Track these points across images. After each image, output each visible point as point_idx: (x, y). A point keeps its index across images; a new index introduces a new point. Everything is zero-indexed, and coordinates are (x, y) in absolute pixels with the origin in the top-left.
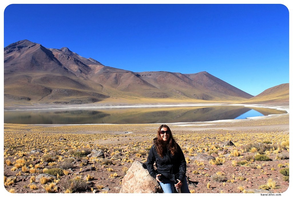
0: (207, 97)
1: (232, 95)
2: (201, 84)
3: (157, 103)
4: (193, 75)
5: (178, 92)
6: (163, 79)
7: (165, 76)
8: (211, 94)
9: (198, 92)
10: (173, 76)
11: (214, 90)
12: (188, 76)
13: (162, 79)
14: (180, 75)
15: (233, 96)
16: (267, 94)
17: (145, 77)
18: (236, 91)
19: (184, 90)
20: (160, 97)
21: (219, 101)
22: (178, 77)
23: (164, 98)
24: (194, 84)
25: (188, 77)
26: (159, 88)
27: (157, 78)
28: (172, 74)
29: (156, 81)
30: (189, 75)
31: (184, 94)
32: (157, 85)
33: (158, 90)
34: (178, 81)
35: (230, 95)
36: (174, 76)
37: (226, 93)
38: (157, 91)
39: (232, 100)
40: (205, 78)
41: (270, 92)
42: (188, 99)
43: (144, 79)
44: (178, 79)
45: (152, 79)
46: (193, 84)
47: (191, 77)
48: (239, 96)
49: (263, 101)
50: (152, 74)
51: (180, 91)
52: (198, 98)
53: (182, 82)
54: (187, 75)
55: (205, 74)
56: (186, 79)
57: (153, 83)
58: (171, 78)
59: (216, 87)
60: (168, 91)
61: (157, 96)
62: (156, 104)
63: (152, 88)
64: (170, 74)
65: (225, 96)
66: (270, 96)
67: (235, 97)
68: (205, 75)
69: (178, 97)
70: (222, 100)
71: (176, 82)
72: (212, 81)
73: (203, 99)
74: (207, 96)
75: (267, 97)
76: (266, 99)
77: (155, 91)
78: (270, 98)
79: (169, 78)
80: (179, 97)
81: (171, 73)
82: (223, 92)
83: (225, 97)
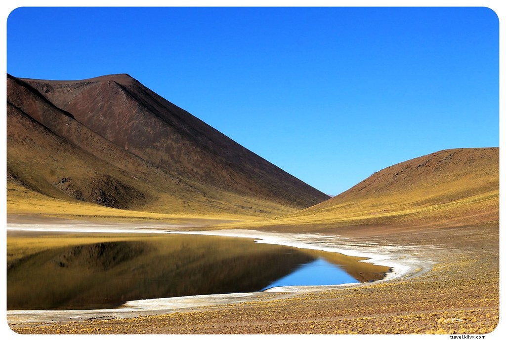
0: (122, 191)
1: (236, 191)
2: (101, 132)
4: (68, 86)
8: (144, 180)
11: (158, 161)
12: (42, 91)
15: (242, 193)
16: (379, 190)
18: (256, 170)
24: (68, 131)
25: (43, 94)
30: (49, 86)
31: (16, 176)
35: (226, 188)
37: (209, 178)
40: (124, 104)
41: (391, 184)
46: (65, 128)
47: (56, 98)
48: (268, 195)
49: (353, 221)
52: (79, 197)
54: (39, 83)
55: (123, 88)
56: (30, 101)
59: (168, 150)
65: (205, 194)
66: (387, 200)
67: (249, 199)
68: (121, 92)
70: (192, 211)
72: (153, 120)
73: (105, 200)
74: (124, 187)
75: (373, 206)
76: (370, 214)
78: (387, 208)
82: (201, 172)
83: (204, 199)
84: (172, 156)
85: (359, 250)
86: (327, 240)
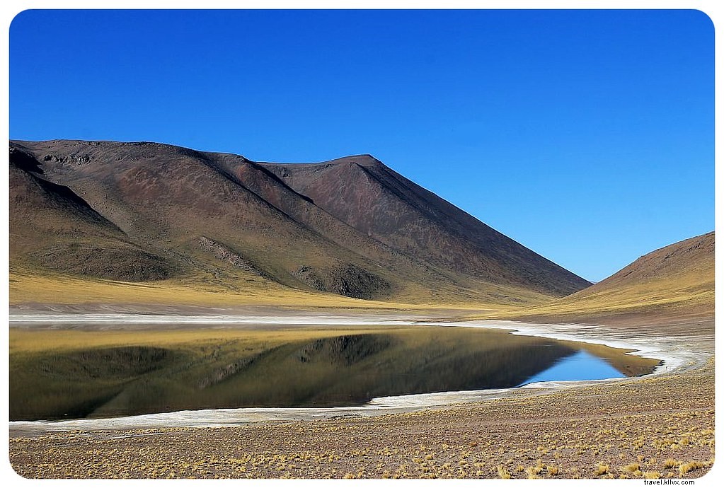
1: (489, 279)
2: (342, 217)
3: (96, 305)
4: (307, 169)
5: (222, 251)
6: (150, 183)
7: (165, 168)
8: (389, 268)
9: (320, 259)
10: (204, 171)
11: (403, 248)
12: (280, 175)
13: (145, 182)
14: (239, 170)
15: (493, 280)
16: (646, 275)
17: (61, 167)
18: (510, 256)
19: (253, 241)
20: (127, 273)
21: (425, 301)
22: (229, 177)
23: (145, 278)
24: (308, 217)
25: (281, 178)
26: (126, 227)
27: (122, 176)
28: (198, 163)
29: (114, 190)
30: (287, 170)
31: (254, 266)
32: (116, 214)
33: (122, 236)
34: (225, 198)
35: (478, 275)
36: (206, 168)
37: (459, 265)
38: (113, 243)
39: (488, 301)
40: (366, 188)
41: (660, 268)
42: (267, 288)
43: (55, 179)
44: (227, 186)
45: (95, 179)
46: (305, 214)
47: (295, 182)
48: (523, 283)
50: (100, 153)
51: (231, 249)
52: (320, 287)
53: (246, 201)
54: (276, 167)
55: (365, 170)
56: (268, 186)
57: (97, 201)
58: (191, 178)
59: (414, 235)
60: (170, 245)
61: (110, 270)
62: (90, 307)
63: (88, 227)
64: (188, 159)
65: (454, 282)
66: (656, 286)
67: (502, 287)
68: (363, 174)
69: (220, 279)
70: (441, 301)
71: (215, 200)
72: (398, 203)
73: (348, 291)
74: (368, 276)
75: (641, 293)
76: (637, 302)
77: (103, 244)
78: (656, 295)
79: (183, 180)
80: (226, 276)
81: (196, 153)
82: (450, 259)
83: (453, 288)
84: (418, 242)
86: (589, 331)
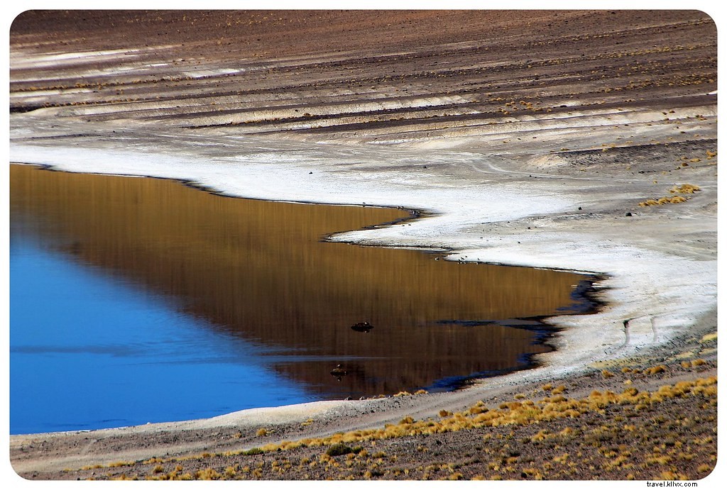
85: (326, 152)
86: (71, 85)
